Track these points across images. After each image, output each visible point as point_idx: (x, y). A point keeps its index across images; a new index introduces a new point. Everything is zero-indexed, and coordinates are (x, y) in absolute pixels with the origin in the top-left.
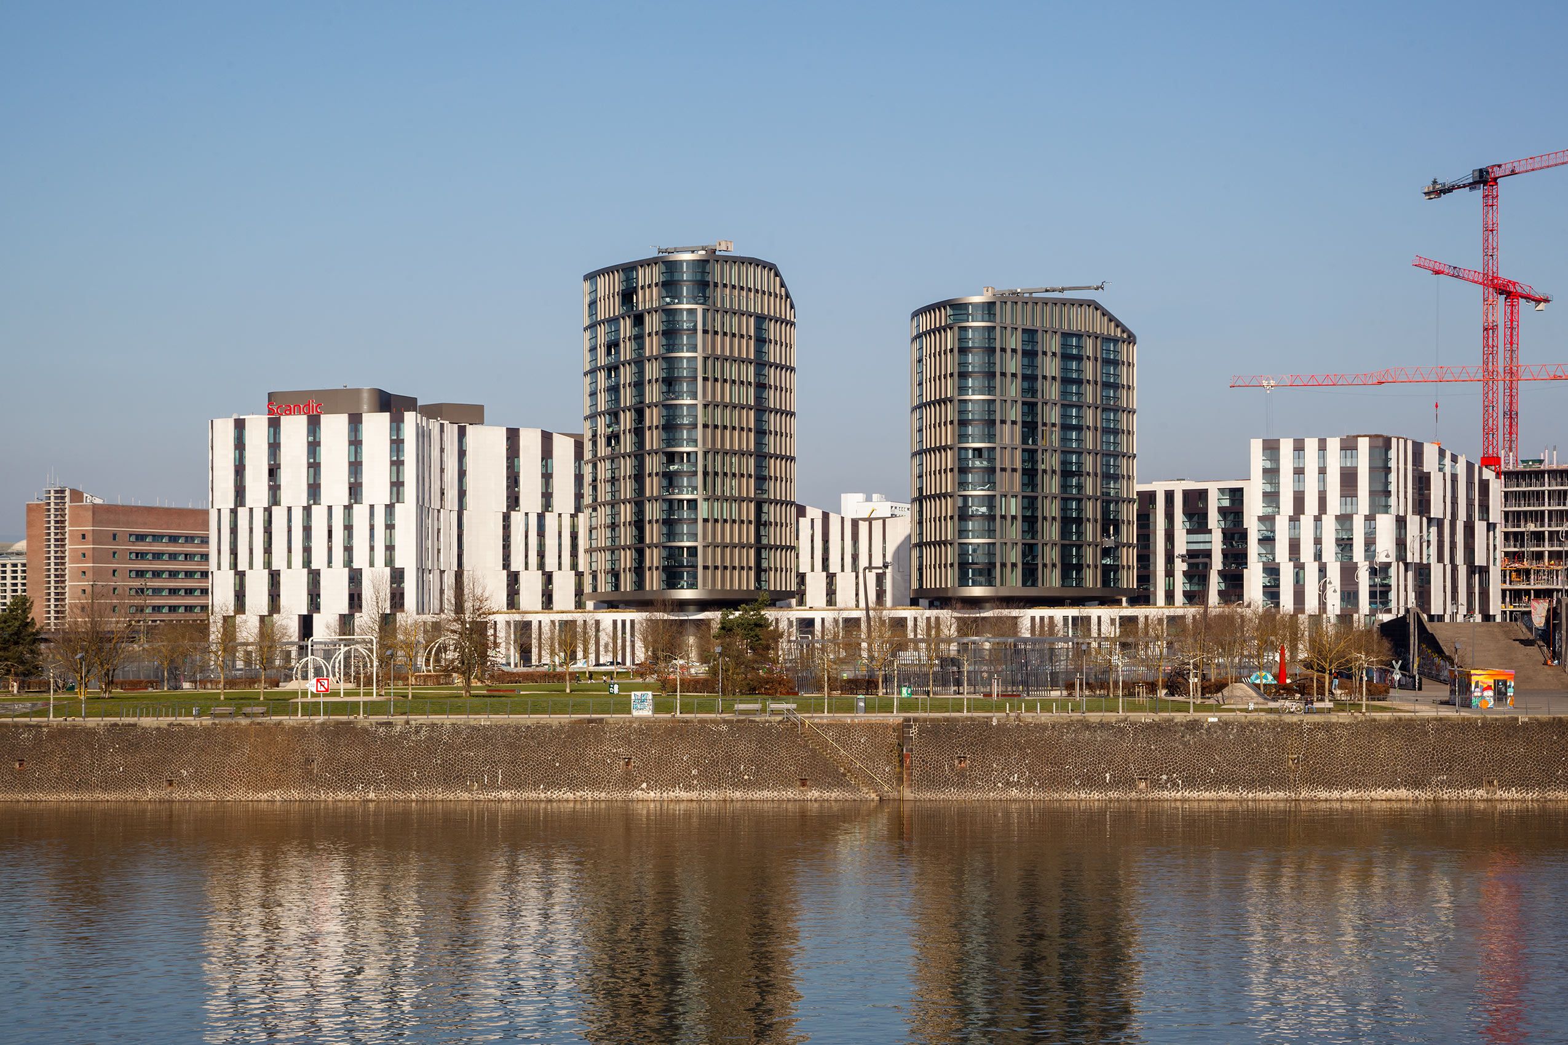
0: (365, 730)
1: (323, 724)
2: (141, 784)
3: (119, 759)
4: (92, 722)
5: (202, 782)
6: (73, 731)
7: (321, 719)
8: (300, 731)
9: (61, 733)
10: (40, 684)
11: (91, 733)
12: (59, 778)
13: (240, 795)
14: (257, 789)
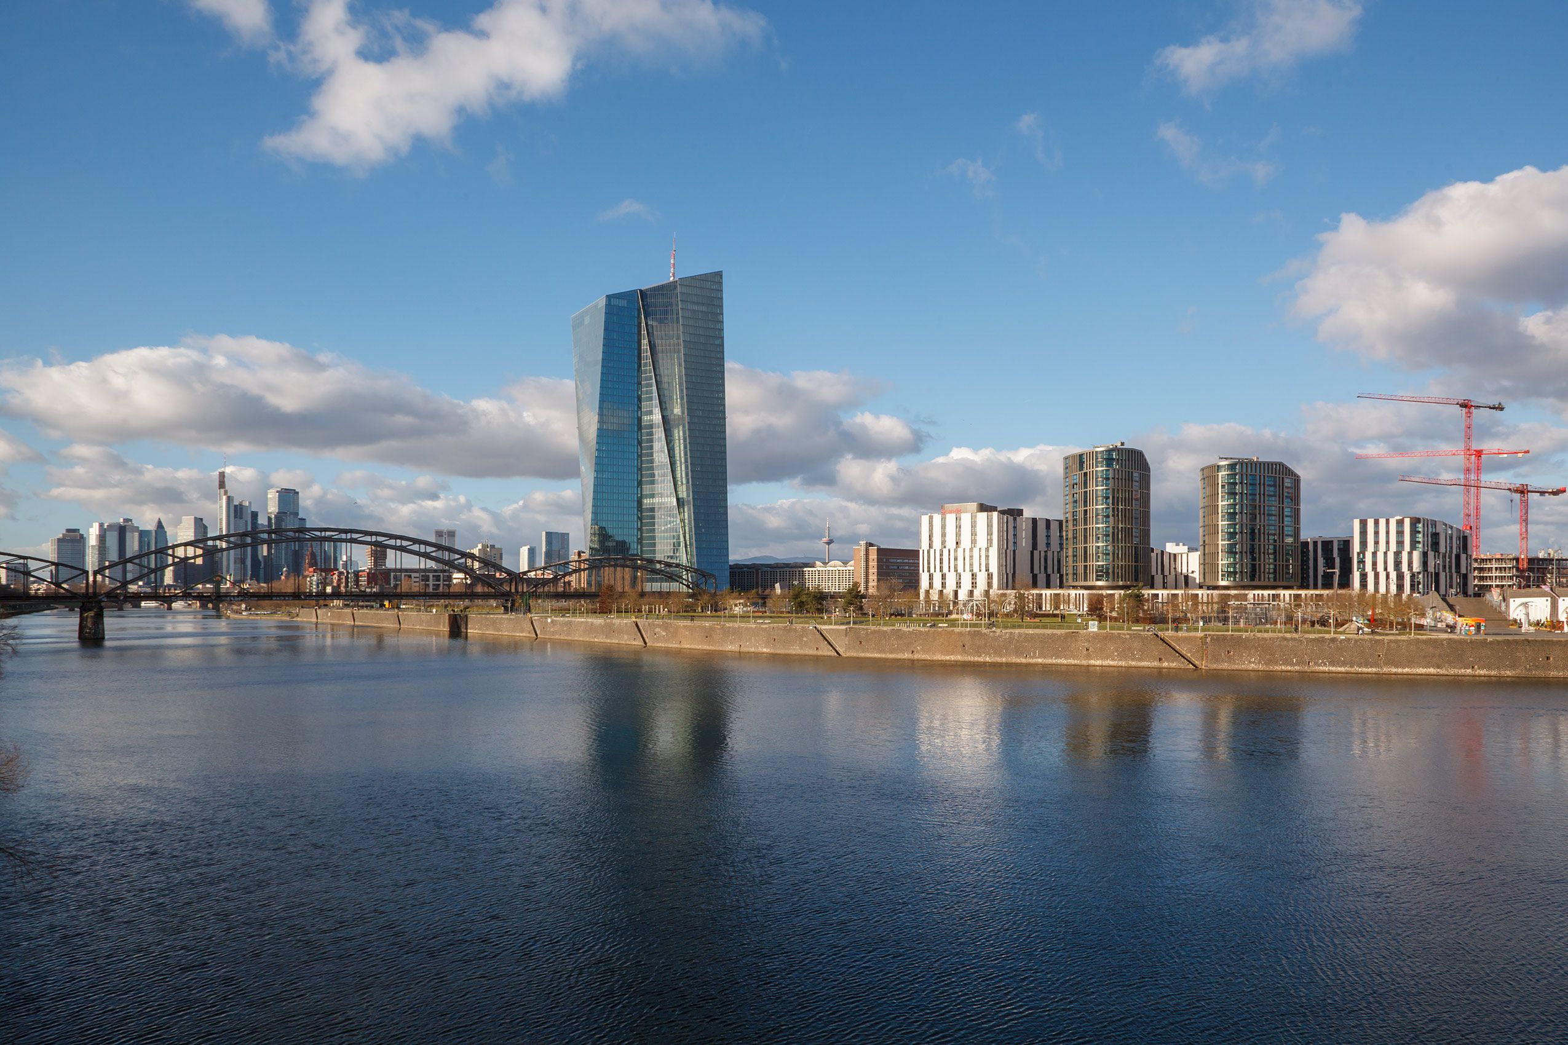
0: (985, 634)
1: (969, 631)
2: (903, 651)
3: (895, 642)
4: (885, 628)
5: (924, 651)
6: (879, 631)
7: (968, 629)
8: (961, 634)
9: (875, 632)
10: (865, 614)
11: (885, 632)
12: (874, 648)
13: (939, 657)
14: (945, 655)
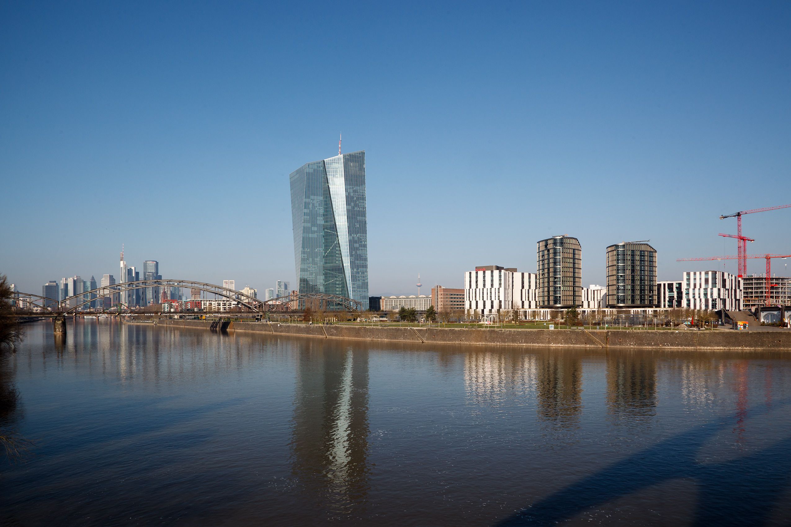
0: (497, 331)
1: (489, 330)
2: (455, 340)
3: (451, 336)
4: (446, 329)
5: (466, 340)
6: (443, 330)
8: (484, 331)
9: (441, 330)
10: (437, 322)
11: (446, 331)
12: (441, 339)
13: (474, 343)
14: (477, 342)
